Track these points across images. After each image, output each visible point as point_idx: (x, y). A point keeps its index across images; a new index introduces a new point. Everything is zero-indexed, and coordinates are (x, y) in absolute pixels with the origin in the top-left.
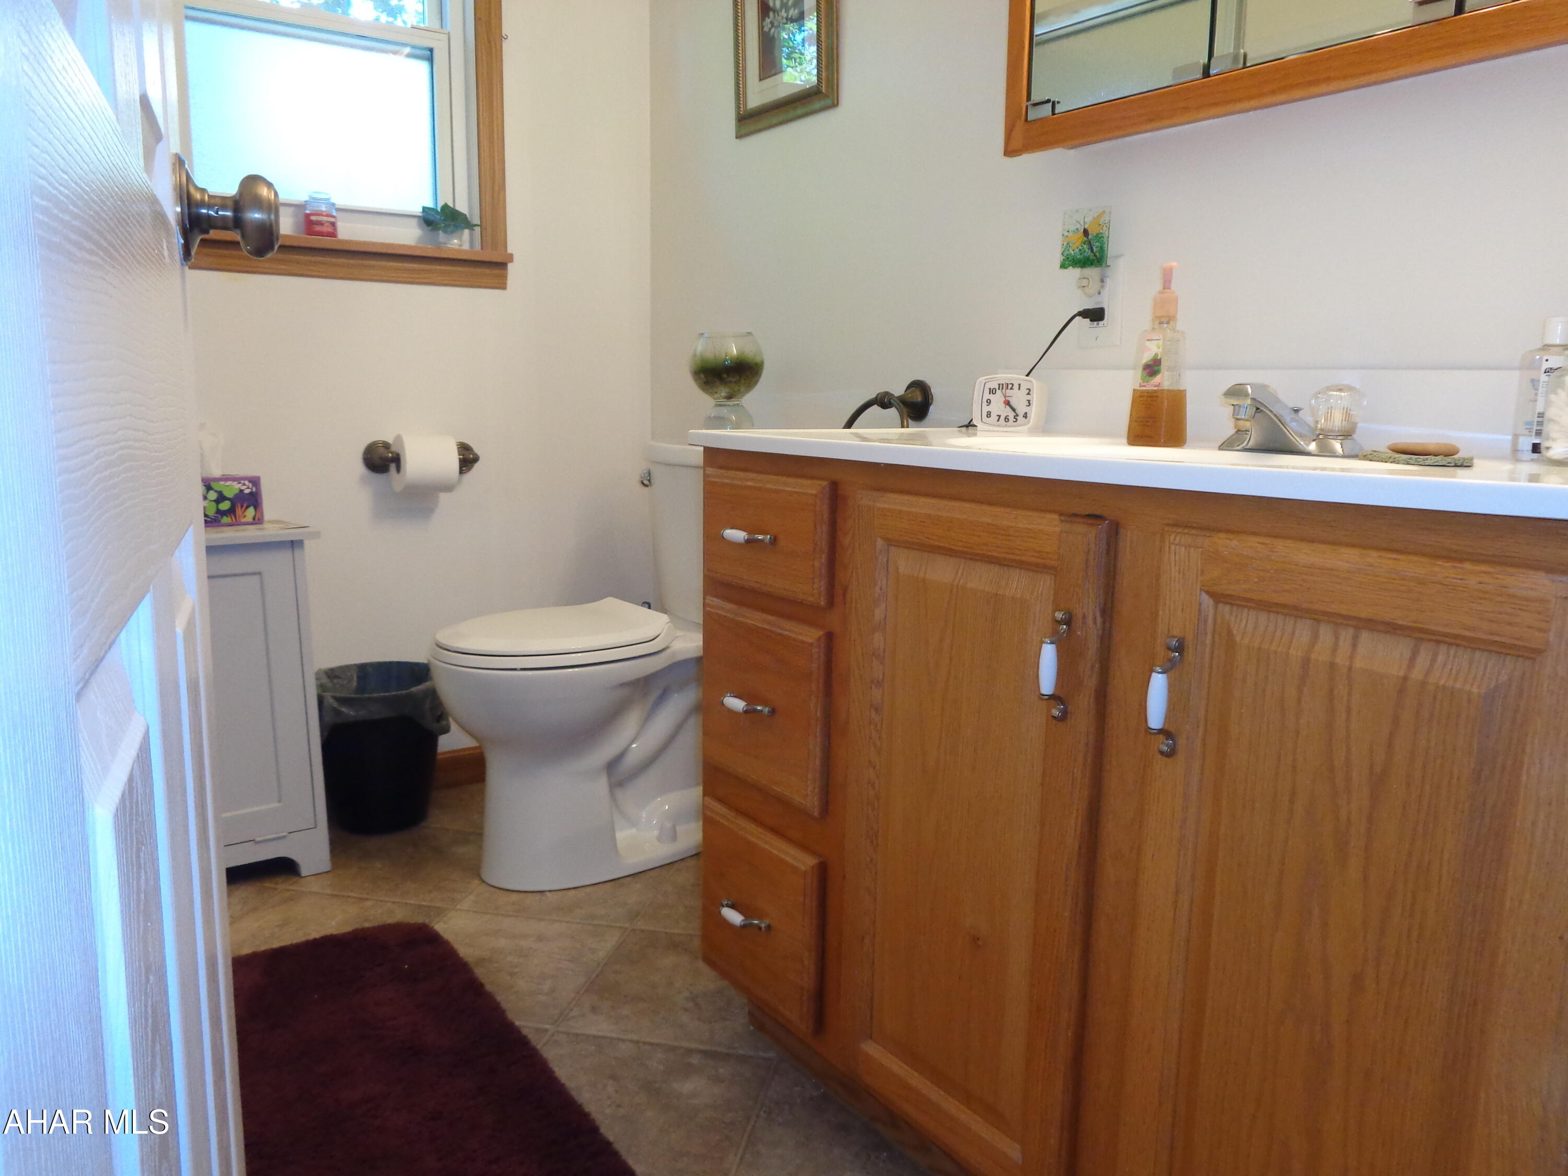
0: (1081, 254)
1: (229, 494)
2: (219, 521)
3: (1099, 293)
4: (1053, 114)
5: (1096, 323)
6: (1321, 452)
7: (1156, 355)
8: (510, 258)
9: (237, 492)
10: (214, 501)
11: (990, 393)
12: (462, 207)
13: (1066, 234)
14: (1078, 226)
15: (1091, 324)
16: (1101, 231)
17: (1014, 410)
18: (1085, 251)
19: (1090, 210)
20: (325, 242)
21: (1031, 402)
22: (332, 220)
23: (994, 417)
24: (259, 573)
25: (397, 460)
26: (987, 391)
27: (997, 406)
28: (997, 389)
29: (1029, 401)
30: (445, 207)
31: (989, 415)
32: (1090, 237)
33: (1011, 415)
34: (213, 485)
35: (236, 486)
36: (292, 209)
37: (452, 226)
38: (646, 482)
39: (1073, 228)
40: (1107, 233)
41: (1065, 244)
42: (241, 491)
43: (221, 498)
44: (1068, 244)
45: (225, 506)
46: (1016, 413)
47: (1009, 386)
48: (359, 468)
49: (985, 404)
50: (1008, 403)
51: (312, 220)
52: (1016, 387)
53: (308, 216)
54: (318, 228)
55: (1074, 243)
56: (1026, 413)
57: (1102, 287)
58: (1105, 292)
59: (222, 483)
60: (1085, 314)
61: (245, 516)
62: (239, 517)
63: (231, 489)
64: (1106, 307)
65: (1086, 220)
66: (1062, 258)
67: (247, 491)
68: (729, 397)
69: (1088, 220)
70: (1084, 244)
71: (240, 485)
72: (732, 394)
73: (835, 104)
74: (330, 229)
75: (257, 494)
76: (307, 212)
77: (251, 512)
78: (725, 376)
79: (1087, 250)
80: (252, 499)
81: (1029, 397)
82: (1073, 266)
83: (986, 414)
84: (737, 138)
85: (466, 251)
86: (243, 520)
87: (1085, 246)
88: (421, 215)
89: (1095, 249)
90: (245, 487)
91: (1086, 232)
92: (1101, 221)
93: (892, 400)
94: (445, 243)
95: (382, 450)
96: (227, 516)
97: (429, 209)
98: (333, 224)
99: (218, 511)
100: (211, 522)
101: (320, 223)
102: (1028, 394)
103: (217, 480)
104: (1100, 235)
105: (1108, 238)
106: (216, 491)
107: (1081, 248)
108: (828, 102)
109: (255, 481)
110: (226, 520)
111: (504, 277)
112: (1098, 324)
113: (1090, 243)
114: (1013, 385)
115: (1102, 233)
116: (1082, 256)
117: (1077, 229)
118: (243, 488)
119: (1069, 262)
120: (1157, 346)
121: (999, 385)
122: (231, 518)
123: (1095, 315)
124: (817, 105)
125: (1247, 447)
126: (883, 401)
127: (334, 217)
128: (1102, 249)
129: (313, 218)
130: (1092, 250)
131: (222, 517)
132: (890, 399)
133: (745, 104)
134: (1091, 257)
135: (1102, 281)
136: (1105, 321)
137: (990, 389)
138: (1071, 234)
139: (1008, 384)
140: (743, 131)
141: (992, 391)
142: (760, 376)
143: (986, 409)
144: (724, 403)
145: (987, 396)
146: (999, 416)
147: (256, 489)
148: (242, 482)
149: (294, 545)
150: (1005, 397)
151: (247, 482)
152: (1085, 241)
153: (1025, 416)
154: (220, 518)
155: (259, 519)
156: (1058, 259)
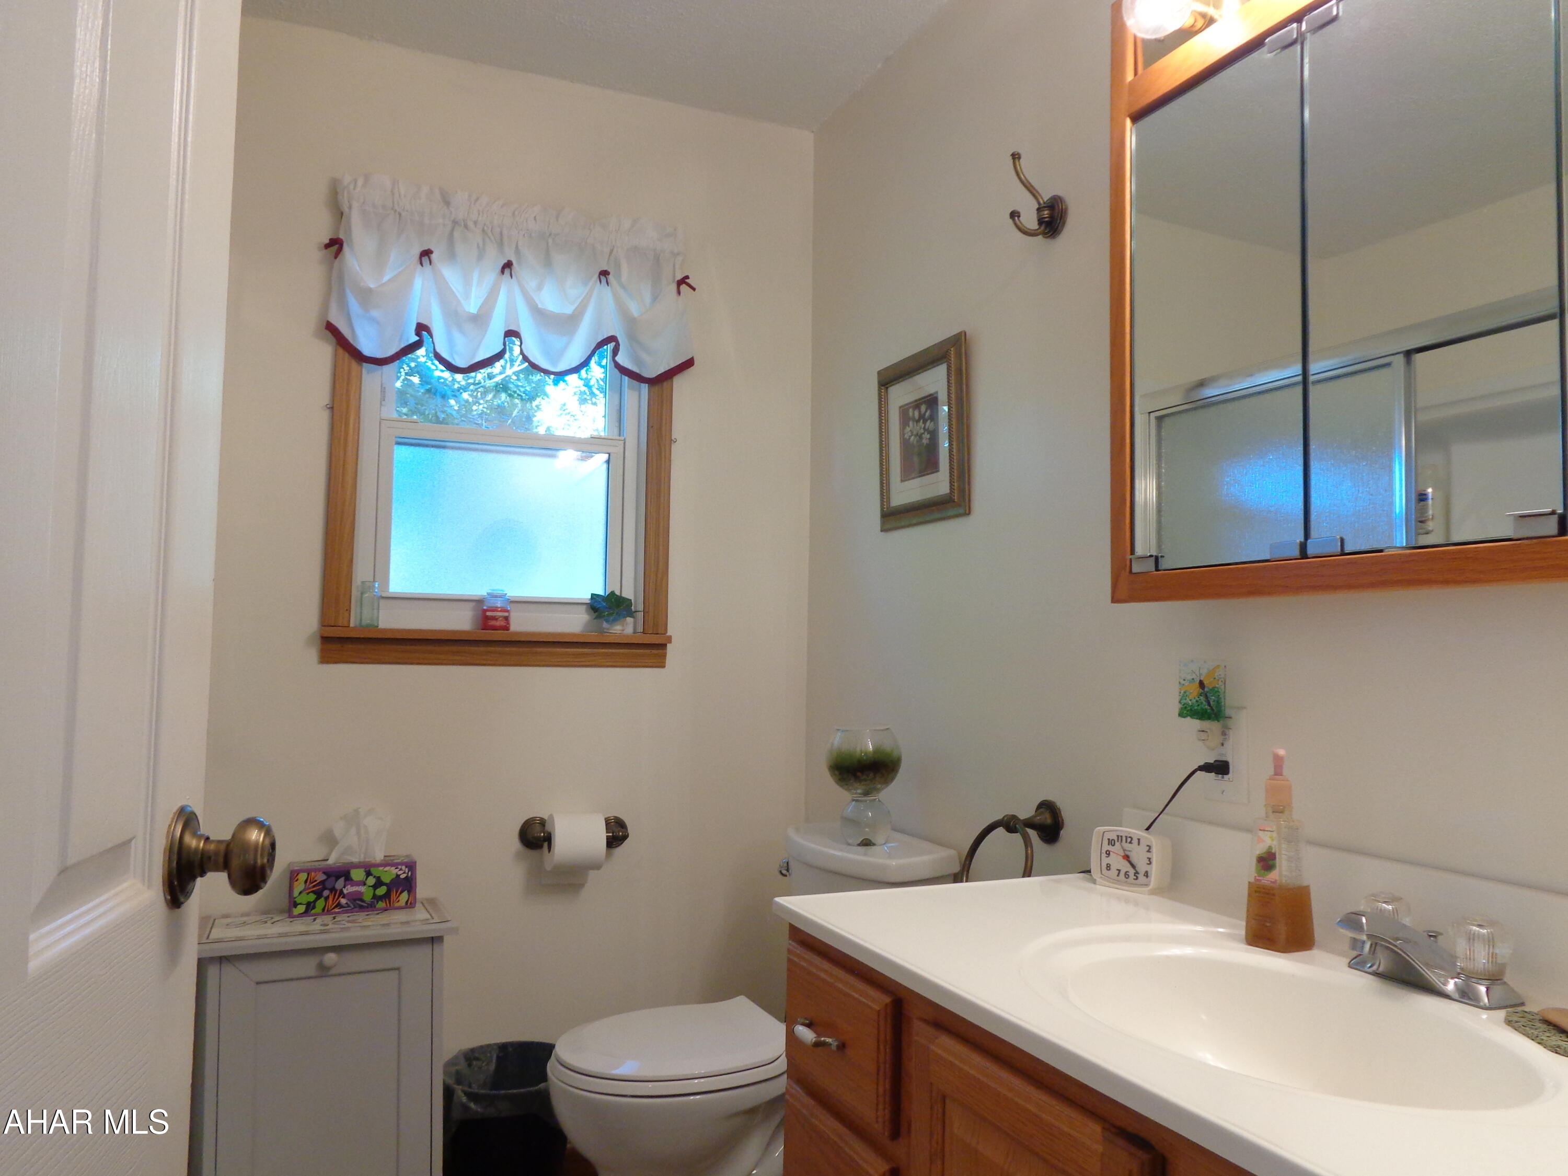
0: (1198, 705)
1: (387, 879)
2: (375, 907)
3: (1223, 745)
4: (1157, 570)
5: (1220, 776)
6: (1460, 998)
7: (1270, 847)
8: (669, 639)
9: (394, 876)
10: (371, 886)
11: (1109, 845)
12: (628, 593)
13: (1183, 682)
14: (1194, 676)
15: (1216, 776)
16: (1217, 686)
17: (1133, 866)
18: (1202, 703)
19: (1205, 662)
20: (499, 635)
21: (1151, 860)
22: (506, 614)
23: (1113, 872)
24: (398, 969)
25: (548, 839)
26: (1106, 842)
27: (1117, 862)
28: (1116, 841)
29: (1149, 859)
30: (612, 593)
31: (1108, 867)
32: (1206, 689)
33: (1132, 872)
34: (373, 870)
35: (394, 871)
36: (472, 605)
37: (615, 614)
38: (784, 872)
39: (1189, 677)
40: (1223, 687)
41: (1182, 692)
42: (398, 876)
43: (379, 883)
44: (1185, 692)
45: (382, 891)
46: (1136, 870)
47: (1130, 840)
48: (515, 843)
49: (1104, 855)
50: (1127, 857)
51: (488, 616)
52: (1135, 841)
53: (485, 611)
54: (492, 623)
55: (1191, 693)
56: (1147, 872)
57: (1225, 739)
58: (1229, 744)
59: (381, 868)
60: (1207, 768)
61: (398, 901)
62: (393, 902)
63: (388, 875)
64: (1229, 759)
65: (1201, 671)
66: (1181, 706)
67: (403, 876)
68: (866, 794)
69: (1204, 671)
70: (1201, 695)
71: (398, 870)
72: (868, 791)
73: (968, 513)
74: (503, 623)
75: (412, 879)
76: (485, 608)
77: (405, 896)
78: (859, 774)
79: (1204, 703)
80: (407, 884)
81: (1149, 855)
82: (1191, 717)
83: (1106, 866)
84: (882, 531)
85: (627, 636)
86: (397, 905)
87: (1202, 698)
88: (589, 602)
89: (1212, 703)
90: (401, 872)
91: (1202, 684)
92: (1216, 674)
93: (1017, 826)
94: (608, 629)
95: (538, 828)
96: (382, 901)
97: (598, 596)
98: (507, 619)
99: (375, 896)
100: (368, 907)
101: (494, 618)
102: (1149, 851)
103: (377, 865)
104: (1216, 689)
105: (1225, 692)
106: (375, 877)
107: (1198, 699)
108: (961, 511)
109: (411, 866)
110: (381, 905)
111: (664, 656)
112: (1223, 778)
113: (1206, 696)
114: (1132, 839)
115: (1217, 688)
116: (1199, 708)
117: (1193, 679)
118: (400, 873)
119: (1187, 711)
120: (1270, 837)
121: (1118, 836)
122: (386, 903)
123: (1220, 768)
124: (951, 512)
125: (1378, 972)
126: (1010, 824)
127: (508, 611)
128: (1218, 703)
129: (489, 614)
130: (1209, 704)
131: (377, 903)
132: (1016, 824)
133: (888, 502)
134: (1209, 711)
135: (1224, 734)
136: (1230, 775)
137: (1109, 839)
138: (1187, 683)
139: (1126, 837)
140: (888, 526)
141: (1111, 842)
142: (897, 772)
143: (1105, 861)
144: (860, 798)
145: (1106, 847)
146: (1119, 871)
147: (411, 874)
148: (400, 867)
149: (434, 940)
150: (1124, 850)
151: (404, 868)
152: (1201, 693)
153: (1146, 875)
154: (376, 903)
155: (411, 903)
156: (1176, 708)
